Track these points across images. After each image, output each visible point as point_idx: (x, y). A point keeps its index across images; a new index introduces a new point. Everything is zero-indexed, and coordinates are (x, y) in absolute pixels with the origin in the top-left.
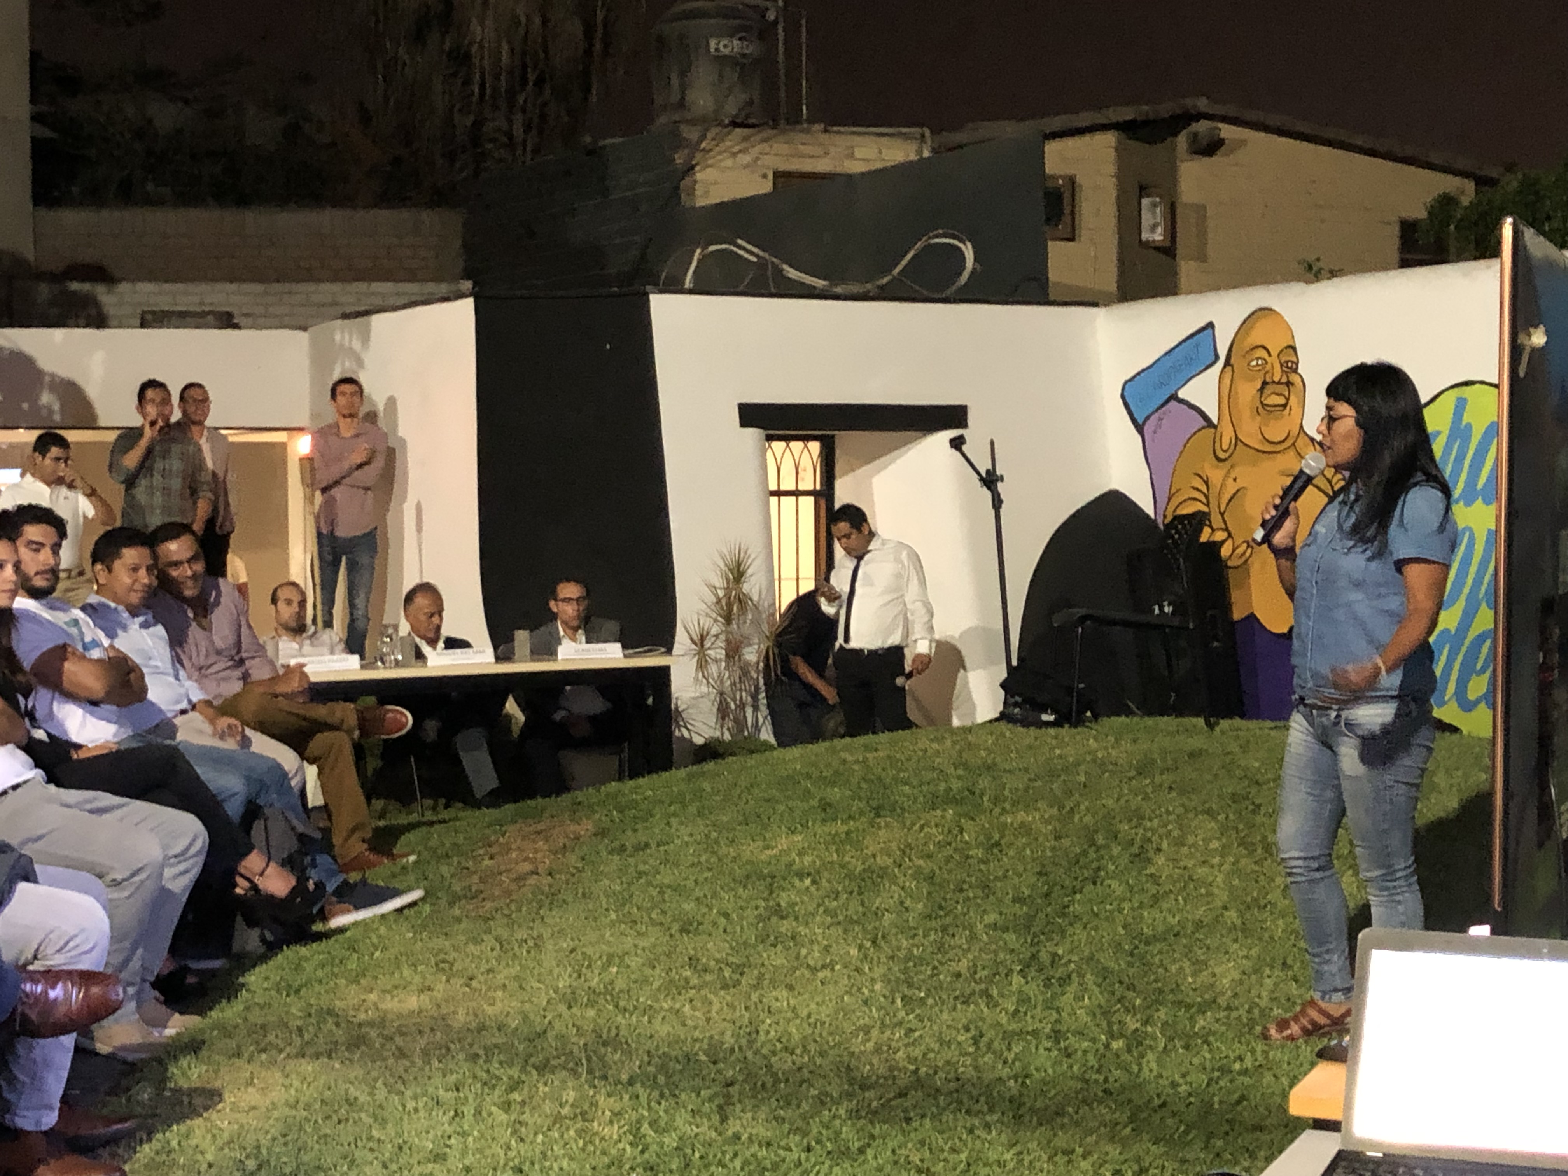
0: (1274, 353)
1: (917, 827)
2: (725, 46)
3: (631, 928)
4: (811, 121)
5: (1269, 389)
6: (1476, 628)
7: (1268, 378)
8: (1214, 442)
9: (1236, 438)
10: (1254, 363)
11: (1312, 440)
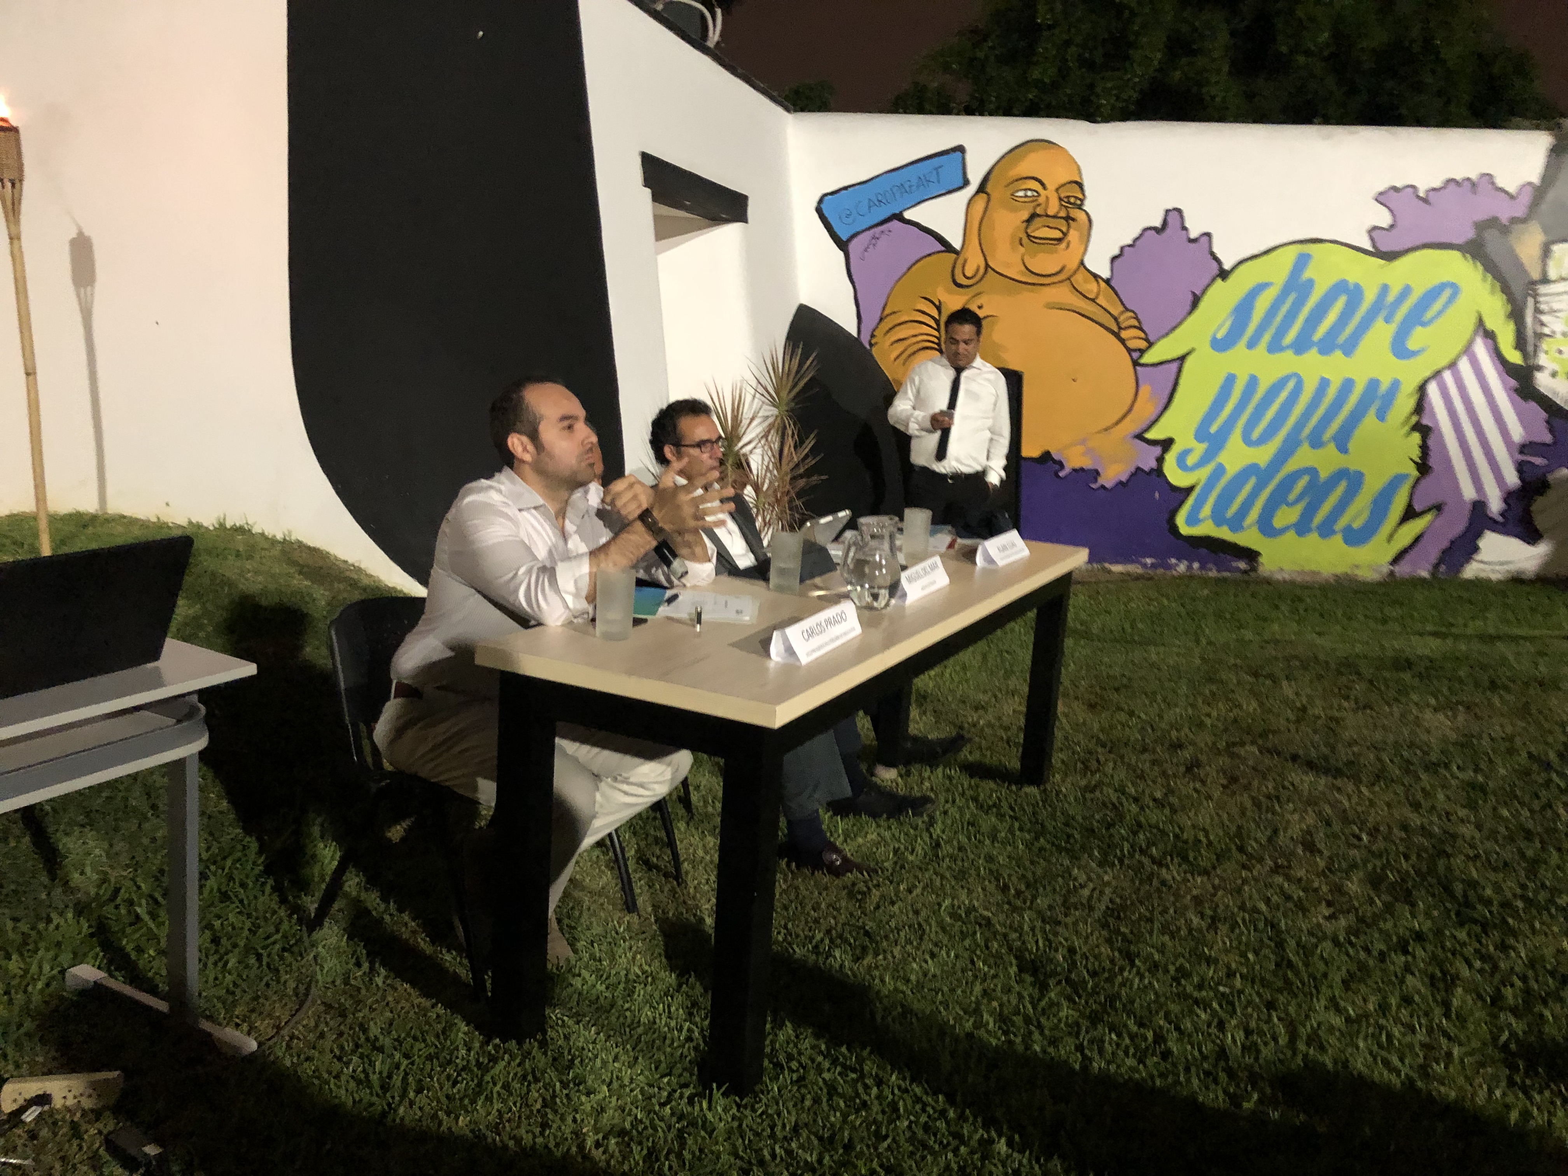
0: (1051, 186)
5: (1038, 222)
6: (1292, 465)
7: (1039, 211)
8: (954, 267)
9: (987, 266)
10: (1021, 194)
11: (1096, 276)
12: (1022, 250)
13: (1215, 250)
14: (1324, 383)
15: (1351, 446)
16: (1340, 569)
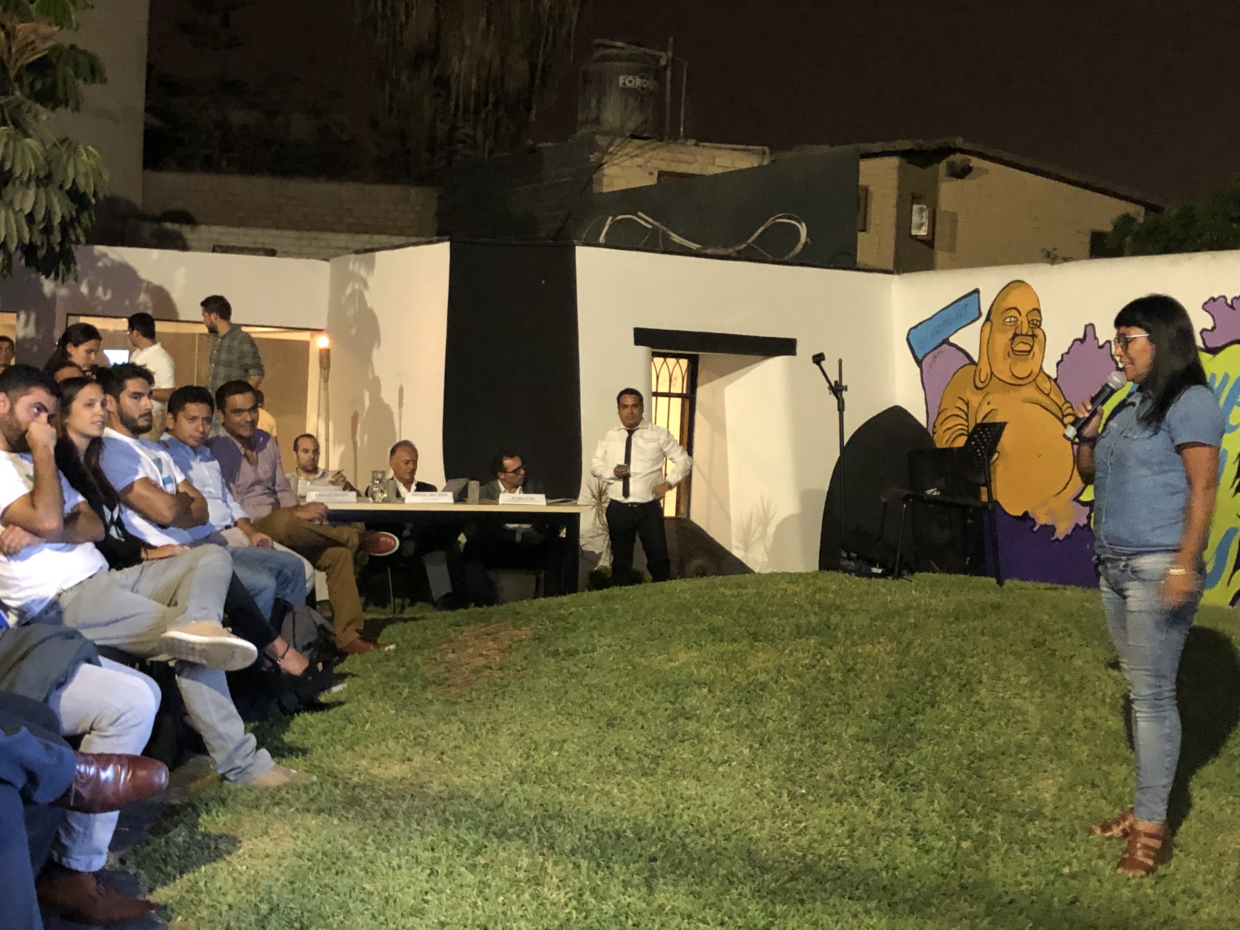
0: (1024, 313)
1: (787, 651)
2: (630, 82)
3: (567, 719)
4: (687, 137)
7: (1018, 331)
8: (975, 376)
11: (1049, 378)
12: (1009, 360)
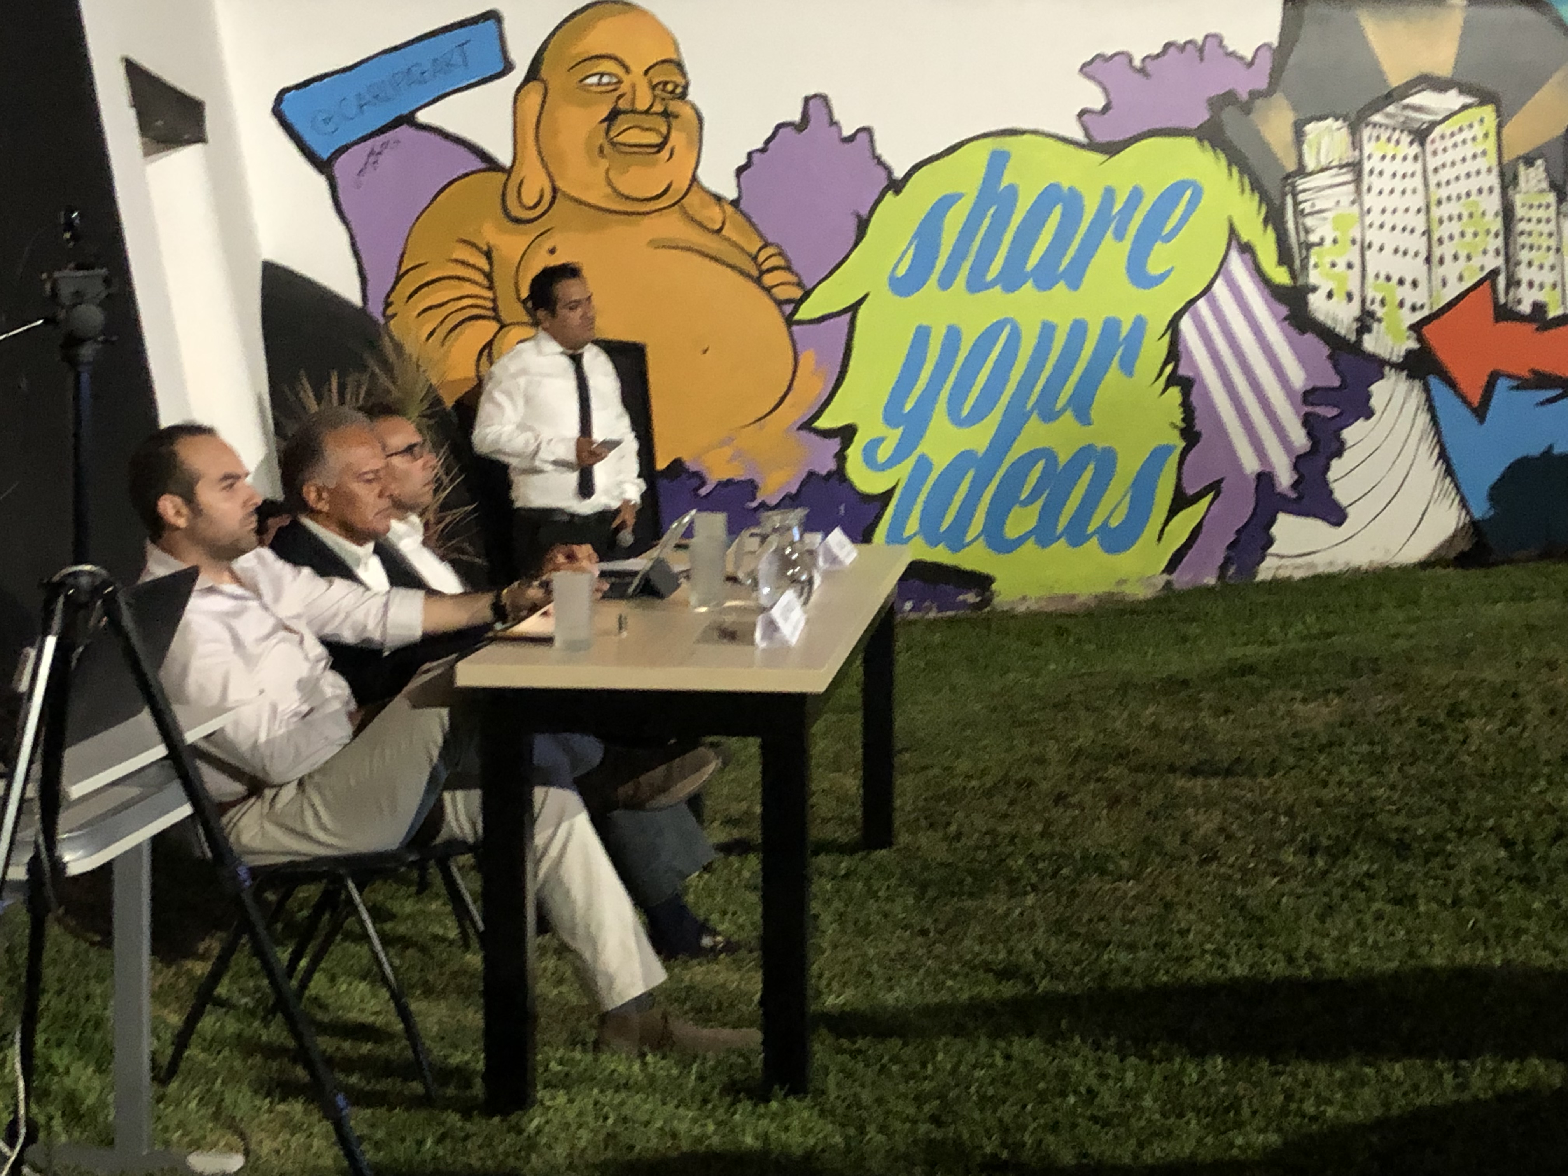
0: (638, 69)
5: (622, 122)
6: (1019, 449)
7: (623, 105)
8: (504, 195)
9: (555, 190)
10: (594, 80)
11: (718, 199)
12: (604, 164)
13: (879, 151)
14: (1048, 330)
15: (1094, 414)
16: (1101, 589)
